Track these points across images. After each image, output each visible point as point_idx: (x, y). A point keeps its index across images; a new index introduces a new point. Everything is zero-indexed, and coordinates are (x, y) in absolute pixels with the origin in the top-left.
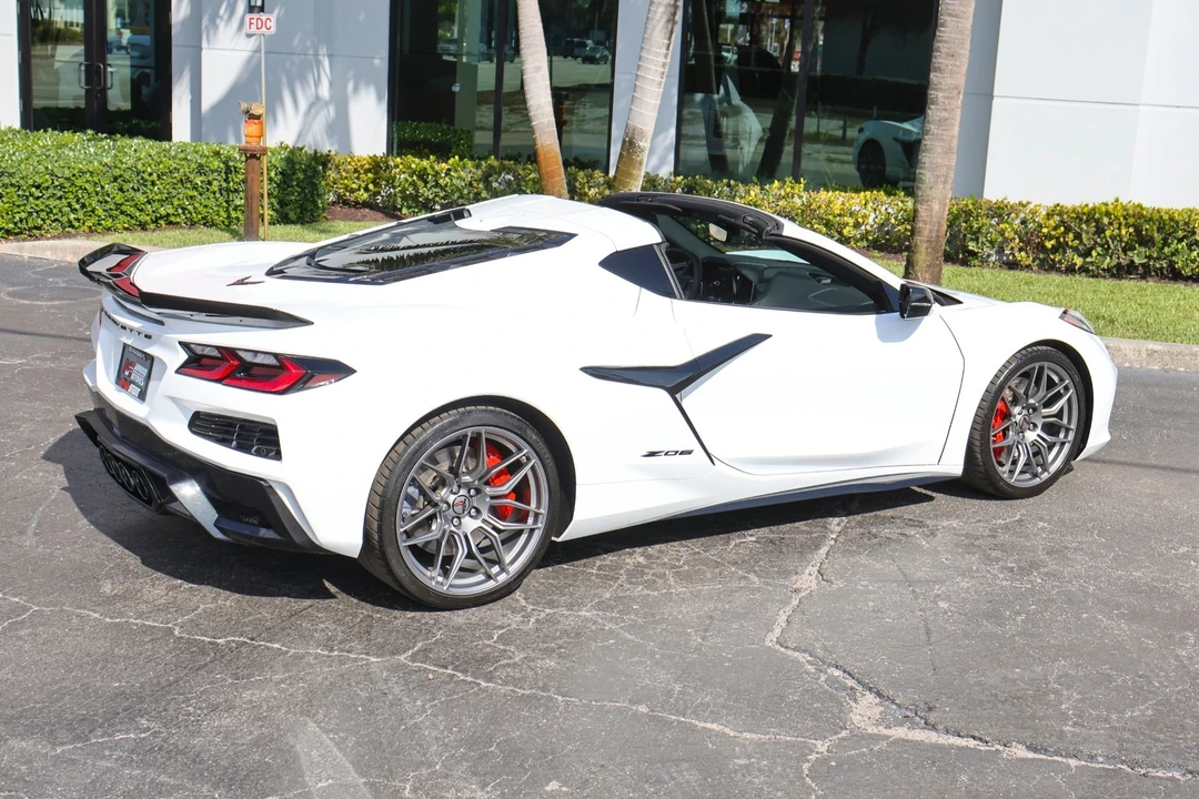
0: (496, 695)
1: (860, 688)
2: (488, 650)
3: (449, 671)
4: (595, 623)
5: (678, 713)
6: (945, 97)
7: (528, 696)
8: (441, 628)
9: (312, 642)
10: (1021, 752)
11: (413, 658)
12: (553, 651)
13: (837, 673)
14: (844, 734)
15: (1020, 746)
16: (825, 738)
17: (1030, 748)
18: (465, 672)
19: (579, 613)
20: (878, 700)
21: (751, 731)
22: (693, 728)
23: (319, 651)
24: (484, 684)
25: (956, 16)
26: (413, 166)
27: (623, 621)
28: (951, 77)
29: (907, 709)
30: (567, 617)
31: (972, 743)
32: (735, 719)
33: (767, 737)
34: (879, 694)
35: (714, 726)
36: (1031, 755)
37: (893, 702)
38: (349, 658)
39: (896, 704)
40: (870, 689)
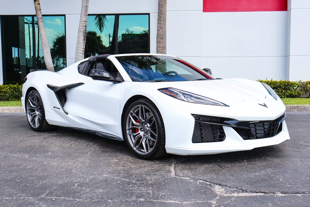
0: (84, 203)
1: (212, 184)
2: (75, 189)
3: (62, 198)
4: (110, 177)
5: (155, 199)
6: (161, 49)
7: (97, 201)
8: (54, 186)
9: (4, 196)
10: (280, 195)
11: (47, 195)
12: (99, 187)
13: (201, 181)
14: (218, 197)
15: (278, 193)
16: (213, 199)
17: (282, 193)
18: (69, 197)
19: (103, 176)
20: (220, 187)
21: (186, 201)
22: (165, 203)
23: (7, 198)
24: (78, 200)
25: (162, 28)
26: (12, 87)
27: (120, 176)
28: (162, 44)
29: (233, 187)
30: (99, 177)
31: (262, 194)
32: (177, 198)
33: (193, 202)
34: (220, 185)
35: (171, 201)
36: (284, 195)
37: (226, 186)
38: (20, 199)
39: (228, 187)
40: (216, 184)
